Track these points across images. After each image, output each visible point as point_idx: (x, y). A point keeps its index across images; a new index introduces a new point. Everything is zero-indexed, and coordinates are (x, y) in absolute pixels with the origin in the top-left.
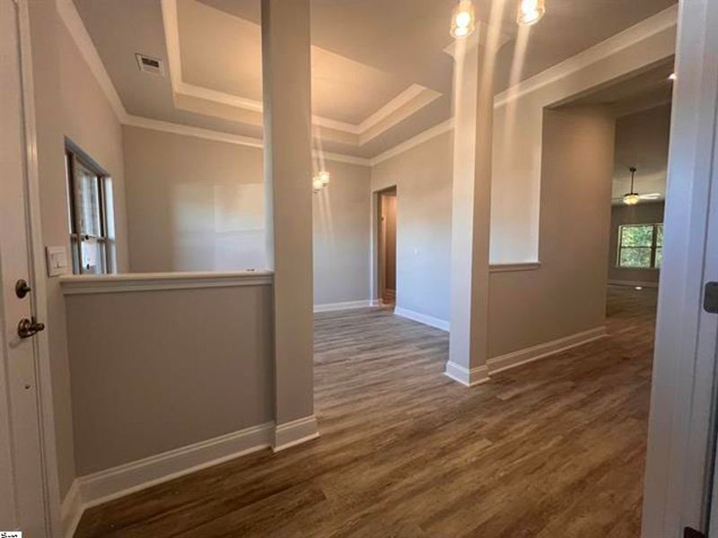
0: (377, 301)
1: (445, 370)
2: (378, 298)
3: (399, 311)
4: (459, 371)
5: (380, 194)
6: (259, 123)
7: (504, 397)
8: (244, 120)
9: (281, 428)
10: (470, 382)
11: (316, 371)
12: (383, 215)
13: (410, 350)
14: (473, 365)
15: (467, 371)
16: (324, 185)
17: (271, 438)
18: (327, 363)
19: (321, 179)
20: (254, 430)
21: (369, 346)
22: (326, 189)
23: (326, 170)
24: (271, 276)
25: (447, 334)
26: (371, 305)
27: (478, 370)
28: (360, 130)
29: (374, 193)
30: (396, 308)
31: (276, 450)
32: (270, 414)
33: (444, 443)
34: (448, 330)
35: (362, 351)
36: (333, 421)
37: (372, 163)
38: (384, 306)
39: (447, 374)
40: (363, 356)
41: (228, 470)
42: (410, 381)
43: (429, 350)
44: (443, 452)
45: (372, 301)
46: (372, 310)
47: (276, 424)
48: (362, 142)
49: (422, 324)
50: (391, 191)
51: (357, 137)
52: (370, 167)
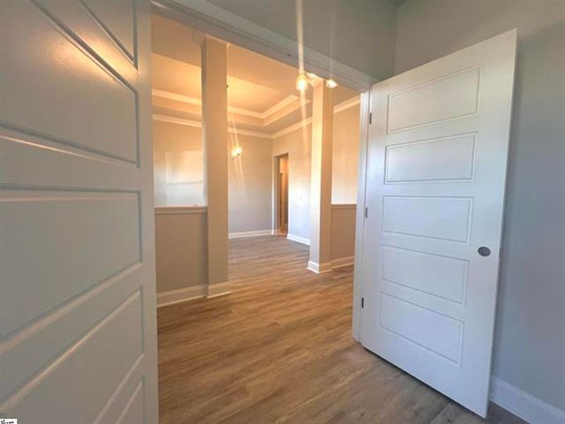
0: (276, 231)
1: (307, 266)
2: (278, 228)
3: (290, 237)
4: (314, 266)
5: (279, 157)
6: (200, 113)
7: (336, 278)
8: (189, 111)
9: (211, 287)
10: (320, 271)
11: (230, 267)
12: (281, 172)
13: (292, 257)
14: (321, 262)
15: (318, 265)
16: (239, 155)
17: (206, 291)
18: (238, 264)
19: (236, 151)
20: (197, 288)
21: (265, 255)
22: (239, 157)
23: (240, 145)
24: (206, 208)
25: (309, 246)
26: (273, 233)
27: (324, 264)
28: (263, 116)
29: (275, 157)
30: (289, 235)
31: (209, 297)
32: (205, 280)
33: (296, 294)
34: (309, 244)
35: (261, 258)
36: (239, 287)
37: (274, 137)
38: (281, 234)
39: (308, 268)
40: (262, 260)
41: (185, 304)
42: (286, 272)
43: (302, 258)
44: (294, 298)
45: (273, 231)
46: (273, 236)
47: (208, 285)
48: (266, 124)
49: (303, 244)
50: (286, 156)
51: (262, 121)
52: (272, 140)
